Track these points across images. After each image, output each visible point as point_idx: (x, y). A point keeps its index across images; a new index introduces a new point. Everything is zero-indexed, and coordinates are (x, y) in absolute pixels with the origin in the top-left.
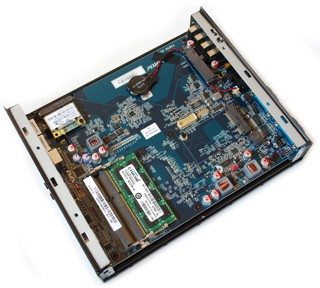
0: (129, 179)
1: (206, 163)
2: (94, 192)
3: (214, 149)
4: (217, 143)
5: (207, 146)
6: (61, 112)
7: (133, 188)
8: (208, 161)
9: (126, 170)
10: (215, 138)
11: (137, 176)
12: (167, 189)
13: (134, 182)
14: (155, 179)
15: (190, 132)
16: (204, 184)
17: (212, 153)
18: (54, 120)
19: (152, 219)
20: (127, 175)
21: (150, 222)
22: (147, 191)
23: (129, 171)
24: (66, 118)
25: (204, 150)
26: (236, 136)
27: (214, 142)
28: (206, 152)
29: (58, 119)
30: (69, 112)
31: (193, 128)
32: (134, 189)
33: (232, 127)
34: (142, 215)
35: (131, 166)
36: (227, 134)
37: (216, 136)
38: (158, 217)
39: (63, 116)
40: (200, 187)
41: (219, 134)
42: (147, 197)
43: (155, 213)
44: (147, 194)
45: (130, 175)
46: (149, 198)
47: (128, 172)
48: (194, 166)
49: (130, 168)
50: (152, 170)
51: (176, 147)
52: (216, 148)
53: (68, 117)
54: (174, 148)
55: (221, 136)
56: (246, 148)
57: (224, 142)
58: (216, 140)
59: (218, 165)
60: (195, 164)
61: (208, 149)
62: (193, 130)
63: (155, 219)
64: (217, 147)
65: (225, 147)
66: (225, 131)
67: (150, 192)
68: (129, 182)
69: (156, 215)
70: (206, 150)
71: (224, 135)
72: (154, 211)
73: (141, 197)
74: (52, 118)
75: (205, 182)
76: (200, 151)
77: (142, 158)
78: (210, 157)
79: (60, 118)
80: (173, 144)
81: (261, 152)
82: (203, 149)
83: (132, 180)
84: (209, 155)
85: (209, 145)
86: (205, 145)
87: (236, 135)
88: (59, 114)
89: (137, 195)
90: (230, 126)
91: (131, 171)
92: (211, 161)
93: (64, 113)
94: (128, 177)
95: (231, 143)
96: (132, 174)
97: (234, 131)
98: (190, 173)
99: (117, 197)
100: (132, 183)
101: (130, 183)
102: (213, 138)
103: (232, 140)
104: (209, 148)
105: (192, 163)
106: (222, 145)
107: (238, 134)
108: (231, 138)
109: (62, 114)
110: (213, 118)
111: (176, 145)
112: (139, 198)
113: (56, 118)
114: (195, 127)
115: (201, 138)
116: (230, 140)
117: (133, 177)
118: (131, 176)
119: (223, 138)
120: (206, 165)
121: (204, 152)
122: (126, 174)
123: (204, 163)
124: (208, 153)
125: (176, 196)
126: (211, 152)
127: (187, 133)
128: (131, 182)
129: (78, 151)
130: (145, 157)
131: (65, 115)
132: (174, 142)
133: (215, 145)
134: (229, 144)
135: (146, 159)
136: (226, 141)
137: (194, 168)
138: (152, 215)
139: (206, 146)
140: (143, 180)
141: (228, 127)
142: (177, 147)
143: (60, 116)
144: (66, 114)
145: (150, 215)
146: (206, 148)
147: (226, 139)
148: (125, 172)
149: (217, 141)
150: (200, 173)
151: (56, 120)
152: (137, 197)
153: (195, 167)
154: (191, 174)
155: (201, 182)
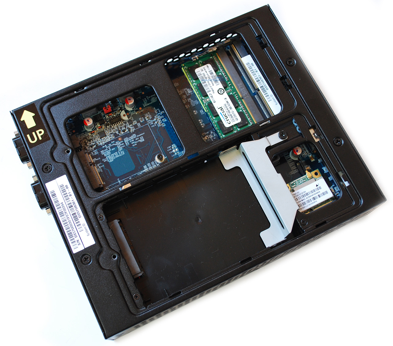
0: (231, 111)
1: (139, 125)
2: (270, 97)
3: (126, 140)
4: (121, 146)
5: (133, 144)
6: (313, 201)
7: (227, 101)
8: (136, 126)
9: (234, 121)
10: (122, 153)
11: (221, 113)
12: (188, 99)
13: (225, 107)
14: (201, 112)
15: (151, 164)
16: (145, 101)
17: (129, 135)
18: (321, 191)
19: (208, 67)
20: (233, 115)
21: (210, 64)
22: (211, 96)
23: (230, 120)
24: (305, 193)
25: (137, 140)
26: (96, 152)
27: (124, 149)
28: (136, 137)
29: (316, 192)
30: (302, 200)
31: (147, 169)
32: (226, 99)
33: (98, 165)
34: (219, 73)
35: (227, 125)
36: (106, 157)
37: (121, 156)
38: (202, 67)
39: (309, 196)
40: (150, 99)
41: (116, 157)
42: (212, 89)
43: (204, 72)
44: (212, 92)
45: (229, 115)
46: (210, 88)
47: (232, 119)
48: (154, 122)
49: (229, 123)
50: (203, 123)
51: (172, 147)
52: (123, 140)
53: (303, 194)
54: (174, 146)
55: (114, 155)
56: (87, 136)
57: (111, 148)
58: (122, 150)
59: (125, 120)
60: (152, 125)
61: (133, 140)
62: (147, 166)
63: (205, 66)
64: (122, 142)
65: (112, 141)
66: (108, 161)
67: (208, 94)
68: (231, 108)
69: (203, 70)
70: (136, 139)
71: (110, 156)
72: (206, 74)
73: (218, 90)
74: (324, 194)
75: (144, 103)
76: (143, 140)
77: (213, 138)
78: (132, 130)
79: (313, 193)
80: (174, 151)
81: (71, 130)
82: (139, 141)
83: (228, 109)
84: (133, 133)
85: (131, 145)
86: (135, 146)
87: (96, 155)
88: (314, 199)
89: (223, 93)
90: (100, 167)
91: (227, 119)
92: (132, 126)
93: (309, 200)
94: (231, 113)
95: (104, 145)
96: (226, 116)
97: (97, 160)
98: (160, 115)
99: (245, 93)
100: (228, 106)
101: (230, 106)
102: (124, 154)
103: (102, 149)
104: (132, 142)
105: (155, 125)
106: (115, 143)
107: (93, 155)
108: (103, 151)
109: (311, 198)
110: (120, 180)
111: (171, 149)
112: (221, 89)
113: (318, 194)
114: (144, 169)
115: (139, 155)
116: (105, 148)
117: (225, 112)
118: (229, 113)
119: (112, 152)
120: (138, 122)
121: (138, 137)
122: (233, 117)
123: (141, 124)
124: (134, 136)
125: (179, 91)
126: (131, 136)
127: (155, 164)
128: (228, 108)
129: (289, 154)
130: (210, 138)
131: (307, 197)
132: (173, 153)
133: (123, 145)
134: (107, 144)
135: (209, 137)
136: (109, 148)
137: (154, 120)
138: (208, 71)
139: (135, 144)
140: (215, 108)
141: (103, 166)
142: (169, 147)
143: (313, 197)
144: (305, 197)
145: (210, 70)
146: (136, 142)
147: (109, 151)
148: (235, 120)
149: (120, 149)
150: (148, 114)
151: (318, 191)
152: (223, 91)
153: (152, 121)
154: (158, 113)
155: (148, 103)
